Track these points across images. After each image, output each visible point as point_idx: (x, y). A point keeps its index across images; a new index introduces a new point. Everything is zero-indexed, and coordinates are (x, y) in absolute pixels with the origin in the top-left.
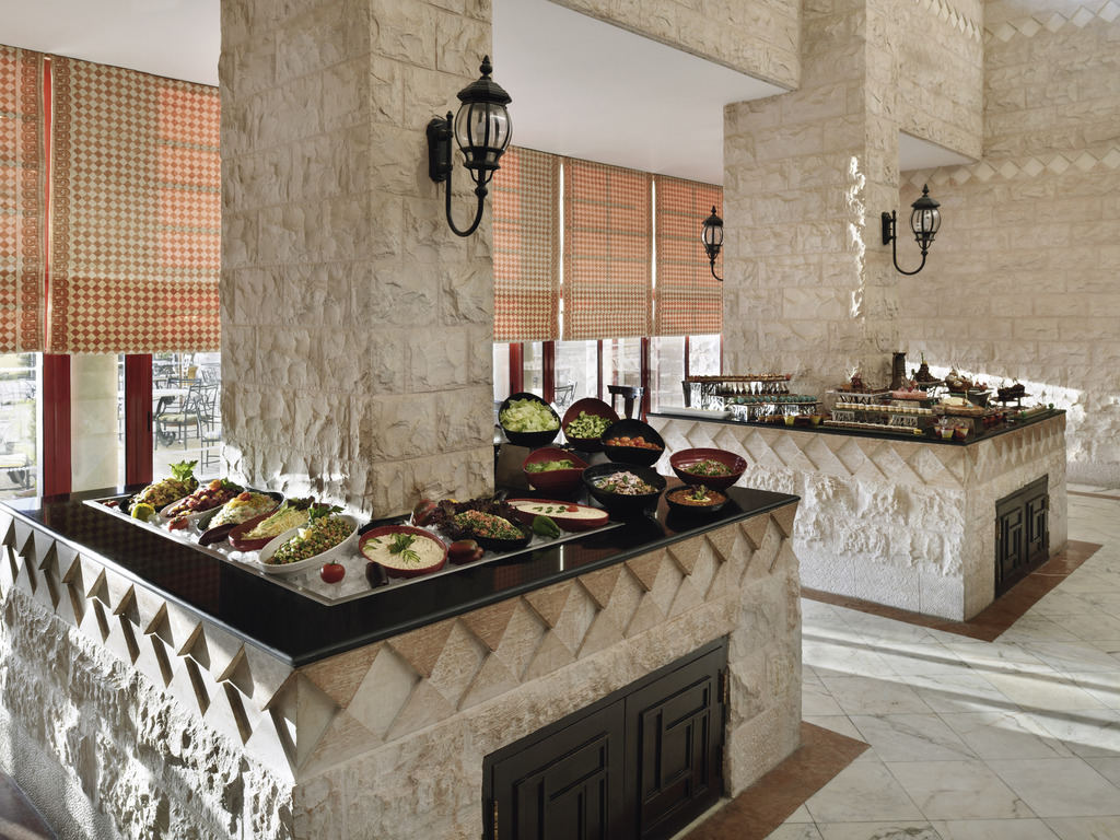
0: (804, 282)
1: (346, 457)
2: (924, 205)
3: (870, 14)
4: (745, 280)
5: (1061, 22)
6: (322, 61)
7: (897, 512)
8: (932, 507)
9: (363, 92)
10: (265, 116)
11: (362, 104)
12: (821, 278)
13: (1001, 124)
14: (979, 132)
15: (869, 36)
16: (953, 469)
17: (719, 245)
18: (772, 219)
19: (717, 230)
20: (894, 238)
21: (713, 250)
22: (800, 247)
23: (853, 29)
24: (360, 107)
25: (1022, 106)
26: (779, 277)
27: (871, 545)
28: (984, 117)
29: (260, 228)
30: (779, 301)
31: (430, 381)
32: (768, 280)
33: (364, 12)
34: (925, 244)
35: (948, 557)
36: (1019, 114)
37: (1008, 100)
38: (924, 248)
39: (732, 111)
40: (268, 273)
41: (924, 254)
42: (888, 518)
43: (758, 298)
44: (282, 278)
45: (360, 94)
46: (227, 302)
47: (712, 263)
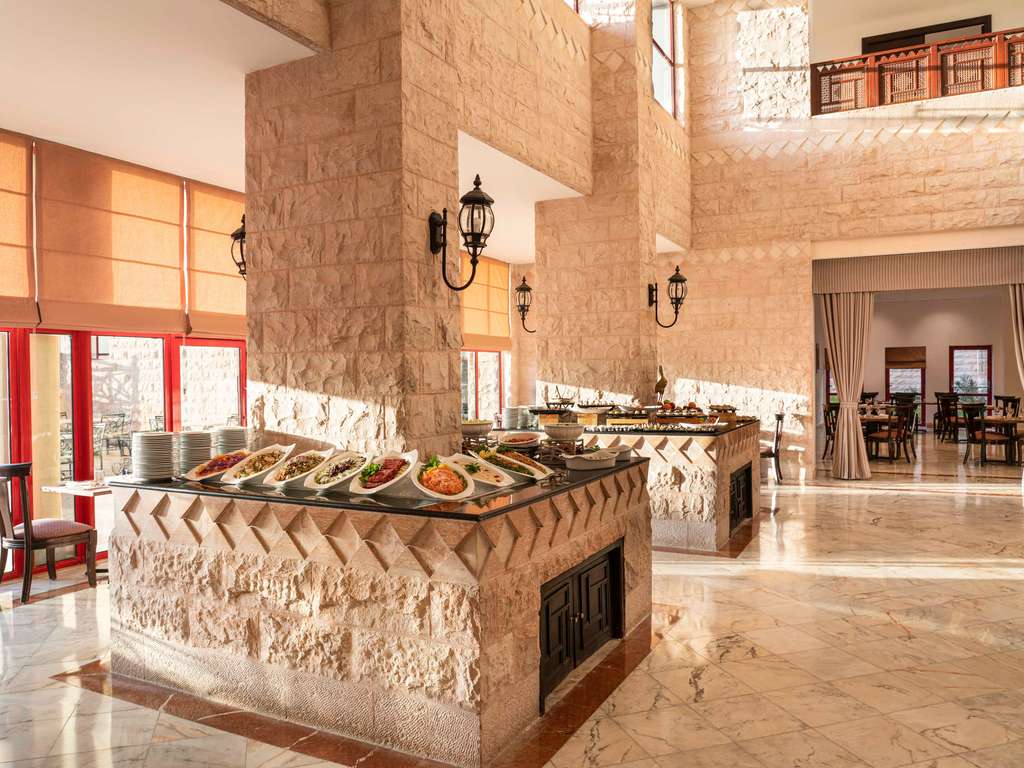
0: (596, 333)
1: (381, 436)
2: (677, 279)
3: (641, 147)
4: (554, 331)
5: (741, 156)
6: (357, 169)
7: (674, 483)
8: (696, 477)
9: (397, 193)
10: (297, 203)
11: (396, 201)
12: (609, 330)
13: (703, 224)
14: (689, 229)
15: (640, 161)
16: (710, 452)
17: (528, 306)
18: (573, 288)
19: (527, 293)
20: (656, 302)
21: (523, 309)
22: (593, 308)
23: (630, 156)
24: (395, 203)
25: (717, 212)
26: (578, 329)
27: (656, 507)
28: (692, 219)
29: (291, 283)
30: (578, 346)
31: (433, 387)
32: (570, 331)
33: (397, 141)
34: (677, 306)
35: (706, 509)
36: (715, 218)
37: (708, 207)
38: (677, 309)
39: (541, 207)
40: (300, 315)
41: (677, 313)
42: (668, 488)
43: (563, 344)
44: (316, 319)
45: (394, 196)
46: (257, 336)
47: (523, 319)
